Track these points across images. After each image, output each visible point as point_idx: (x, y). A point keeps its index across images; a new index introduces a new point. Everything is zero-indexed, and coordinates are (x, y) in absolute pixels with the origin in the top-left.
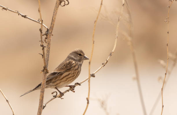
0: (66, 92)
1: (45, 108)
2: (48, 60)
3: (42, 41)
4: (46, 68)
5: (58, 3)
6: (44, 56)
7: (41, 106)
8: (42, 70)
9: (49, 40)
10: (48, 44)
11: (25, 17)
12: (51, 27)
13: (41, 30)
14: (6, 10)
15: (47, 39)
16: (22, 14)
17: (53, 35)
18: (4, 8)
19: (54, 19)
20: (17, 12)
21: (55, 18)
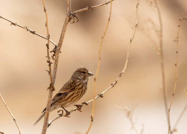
0: (72, 111)
1: (50, 126)
2: (55, 78)
3: (48, 57)
4: (53, 86)
5: (67, 20)
6: (51, 73)
7: (46, 124)
8: (48, 87)
9: (57, 57)
10: (56, 61)
11: (33, 33)
12: (59, 44)
13: (47, 46)
14: (15, 25)
15: (54, 57)
16: (31, 30)
17: (61, 52)
18: (13, 24)
19: (62, 35)
20: (25, 27)
21: (64, 35)
